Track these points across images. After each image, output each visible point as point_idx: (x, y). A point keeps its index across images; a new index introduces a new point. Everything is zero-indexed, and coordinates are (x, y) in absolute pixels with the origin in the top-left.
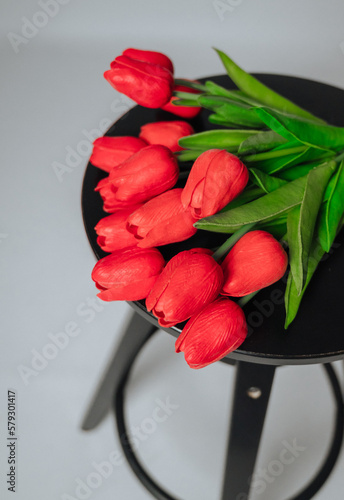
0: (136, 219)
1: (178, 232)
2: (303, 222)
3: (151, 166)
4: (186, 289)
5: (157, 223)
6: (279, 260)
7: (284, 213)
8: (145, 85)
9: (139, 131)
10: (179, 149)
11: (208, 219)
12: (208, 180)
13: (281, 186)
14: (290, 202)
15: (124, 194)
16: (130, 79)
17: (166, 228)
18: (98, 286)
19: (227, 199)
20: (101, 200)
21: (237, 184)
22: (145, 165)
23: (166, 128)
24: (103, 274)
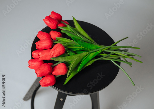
0: (40, 54)
1: (48, 58)
2: (74, 64)
3: (46, 43)
4: (43, 71)
5: (44, 55)
6: (65, 70)
7: (72, 61)
8: (51, 24)
9: (50, 32)
10: (55, 40)
11: (53, 58)
12: (56, 50)
13: (73, 55)
14: (73, 59)
15: (40, 47)
16: (48, 22)
17: (45, 57)
18: (29, 65)
19: (59, 55)
20: (36, 46)
21: (62, 52)
22: (45, 42)
23: (55, 33)
24: (30, 63)
